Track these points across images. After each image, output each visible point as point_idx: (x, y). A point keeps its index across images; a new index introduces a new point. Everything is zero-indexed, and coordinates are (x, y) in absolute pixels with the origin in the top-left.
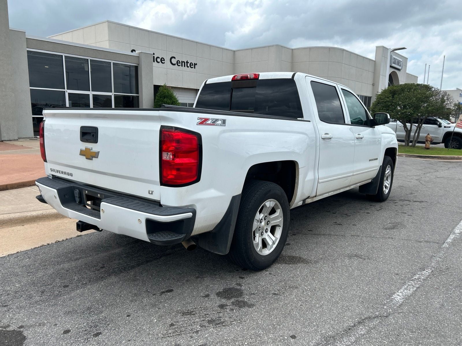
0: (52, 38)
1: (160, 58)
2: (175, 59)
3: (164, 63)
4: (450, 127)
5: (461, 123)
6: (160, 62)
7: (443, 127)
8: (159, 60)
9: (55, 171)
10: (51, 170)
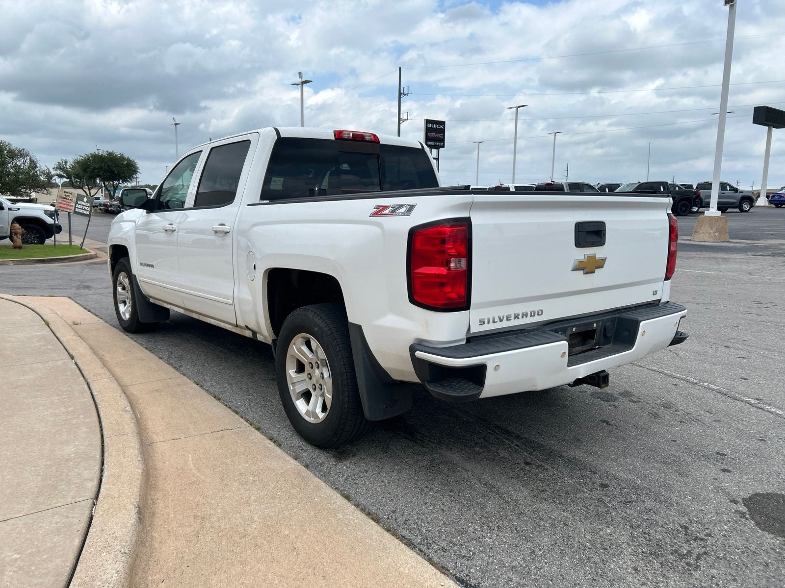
4: (19, 209)
5: (62, 202)
7: (6, 209)
9: (495, 321)
10: (482, 322)
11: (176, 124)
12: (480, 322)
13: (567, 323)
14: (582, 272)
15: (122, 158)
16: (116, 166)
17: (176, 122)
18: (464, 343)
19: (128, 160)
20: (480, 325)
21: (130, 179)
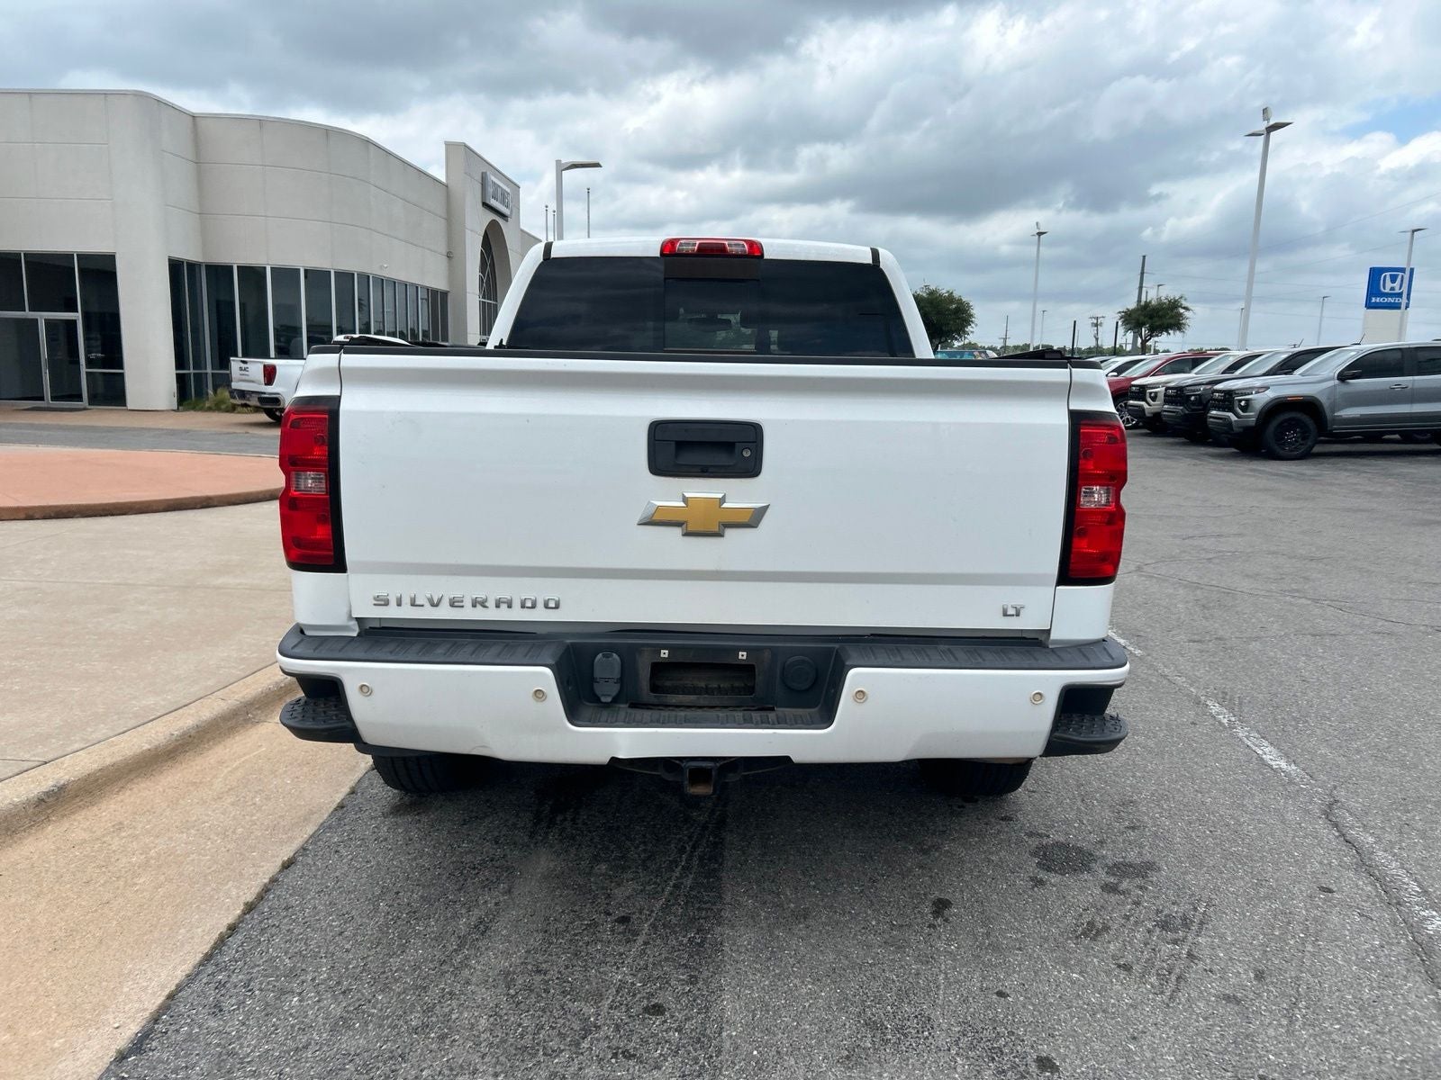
9: (417, 603)
10: (383, 602)
11: (1040, 234)
12: (375, 599)
13: (645, 638)
14: (678, 531)
15: (951, 299)
16: (939, 313)
17: (1041, 231)
18: (355, 634)
19: (960, 302)
20: (375, 605)
21: (959, 335)
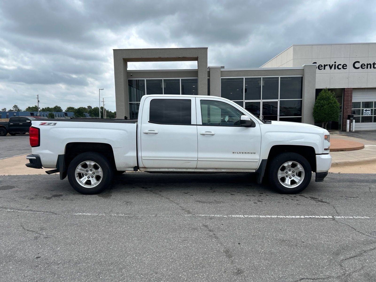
0: (262, 67)
1: (342, 65)
2: (359, 63)
3: (346, 68)
6: (342, 68)
8: (340, 67)
